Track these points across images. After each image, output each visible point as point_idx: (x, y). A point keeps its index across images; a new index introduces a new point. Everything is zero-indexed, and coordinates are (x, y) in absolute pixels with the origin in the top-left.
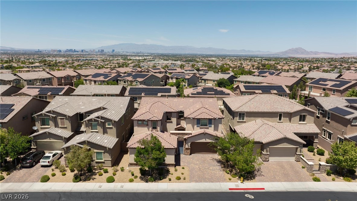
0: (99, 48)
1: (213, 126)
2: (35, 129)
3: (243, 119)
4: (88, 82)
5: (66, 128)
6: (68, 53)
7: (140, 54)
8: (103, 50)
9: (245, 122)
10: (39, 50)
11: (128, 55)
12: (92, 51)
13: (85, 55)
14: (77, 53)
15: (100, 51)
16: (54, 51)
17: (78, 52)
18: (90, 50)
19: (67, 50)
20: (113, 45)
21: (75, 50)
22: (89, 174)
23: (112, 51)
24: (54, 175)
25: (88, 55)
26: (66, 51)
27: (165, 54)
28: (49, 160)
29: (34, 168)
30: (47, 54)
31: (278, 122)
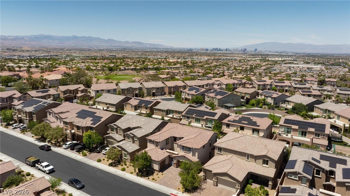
0: (243, 47)
1: (192, 152)
2: (108, 133)
3: (221, 152)
4: (184, 93)
5: (121, 135)
6: (214, 52)
7: (283, 54)
8: (246, 49)
9: (222, 155)
10: (190, 48)
11: (270, 55)
12: (235, 50)
13: (228, 54)
14: (221, 52)
15: (243, 50)
16: (203, 49)
17: (222, 50)
18: (234, 49)
19: (213, 48)
20: (256, 44)
21: (220, 49)
22: (118, 163)
23: (254, 50)
24: (104, 160)
25: (231, 54)
26: (212, 50)
27: (312, 54)
28: (106, 151)
29: (100, 154)
30: (196, 53)
31: (246, 161)
